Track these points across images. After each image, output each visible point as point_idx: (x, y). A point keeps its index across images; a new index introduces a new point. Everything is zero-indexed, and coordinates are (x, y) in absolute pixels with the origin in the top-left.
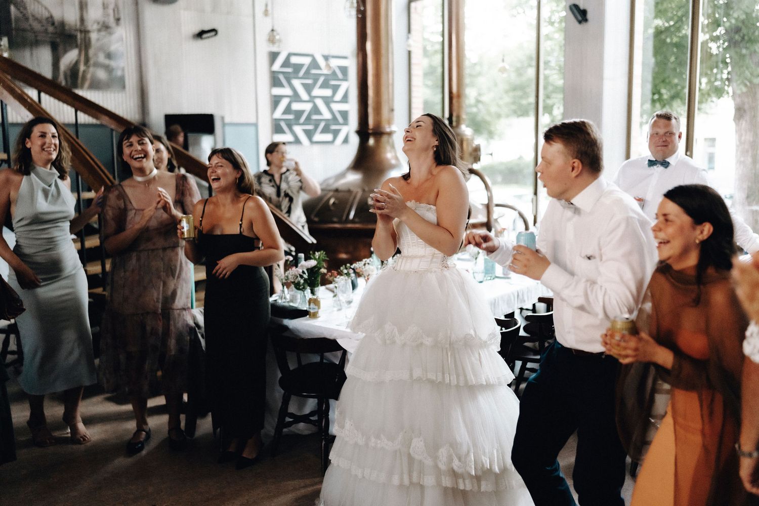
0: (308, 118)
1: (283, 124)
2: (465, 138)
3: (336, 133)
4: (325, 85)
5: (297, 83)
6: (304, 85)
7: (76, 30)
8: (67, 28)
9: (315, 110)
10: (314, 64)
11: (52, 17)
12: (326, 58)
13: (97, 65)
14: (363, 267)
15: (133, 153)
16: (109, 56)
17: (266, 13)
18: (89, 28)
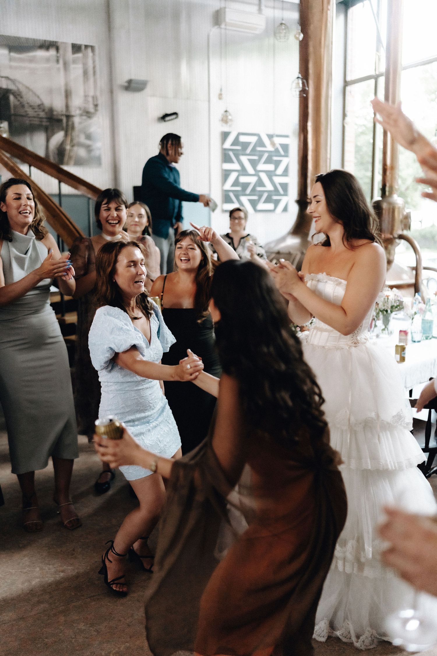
0: (254, 190)
1: (232, 195)
2: (397, 206)
3: (277, 203)
4: (269, 161)
5: (244, 159)
6: (250, 161)
7: (62, 115)
8: (55, 113)
9: (260, 183)
10: (260, 143)
11: (42, 104)
12: (270, 137)
13: (80, 145)
14: (310, 325)
15: (110, 218)
16: (89, 137)
17: (220, 97)
18: (73, 113)
